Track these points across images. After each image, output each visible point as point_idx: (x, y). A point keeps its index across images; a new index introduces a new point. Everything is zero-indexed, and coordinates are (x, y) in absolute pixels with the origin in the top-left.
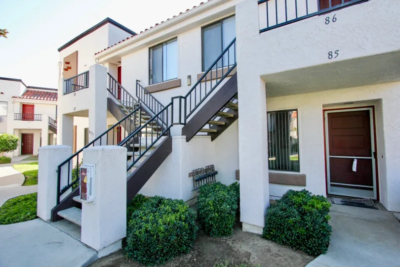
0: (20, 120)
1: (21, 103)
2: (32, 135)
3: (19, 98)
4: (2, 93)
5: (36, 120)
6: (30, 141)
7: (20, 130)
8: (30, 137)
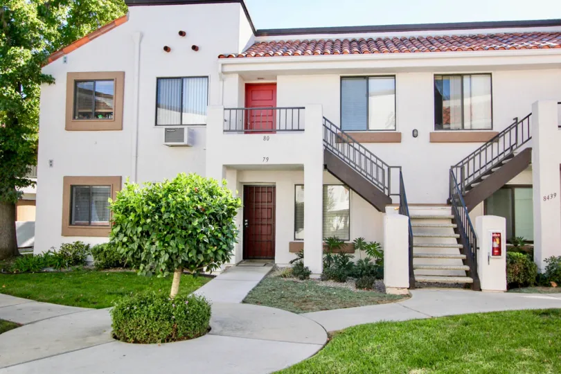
0: (239, 131)
1: (242, 75)
2: (271, 190)
3: (238, 56)
4: (166, 49)
5: (280, 130)
6: (265, 214)
7: (240, 170)
8: (265, 197)
